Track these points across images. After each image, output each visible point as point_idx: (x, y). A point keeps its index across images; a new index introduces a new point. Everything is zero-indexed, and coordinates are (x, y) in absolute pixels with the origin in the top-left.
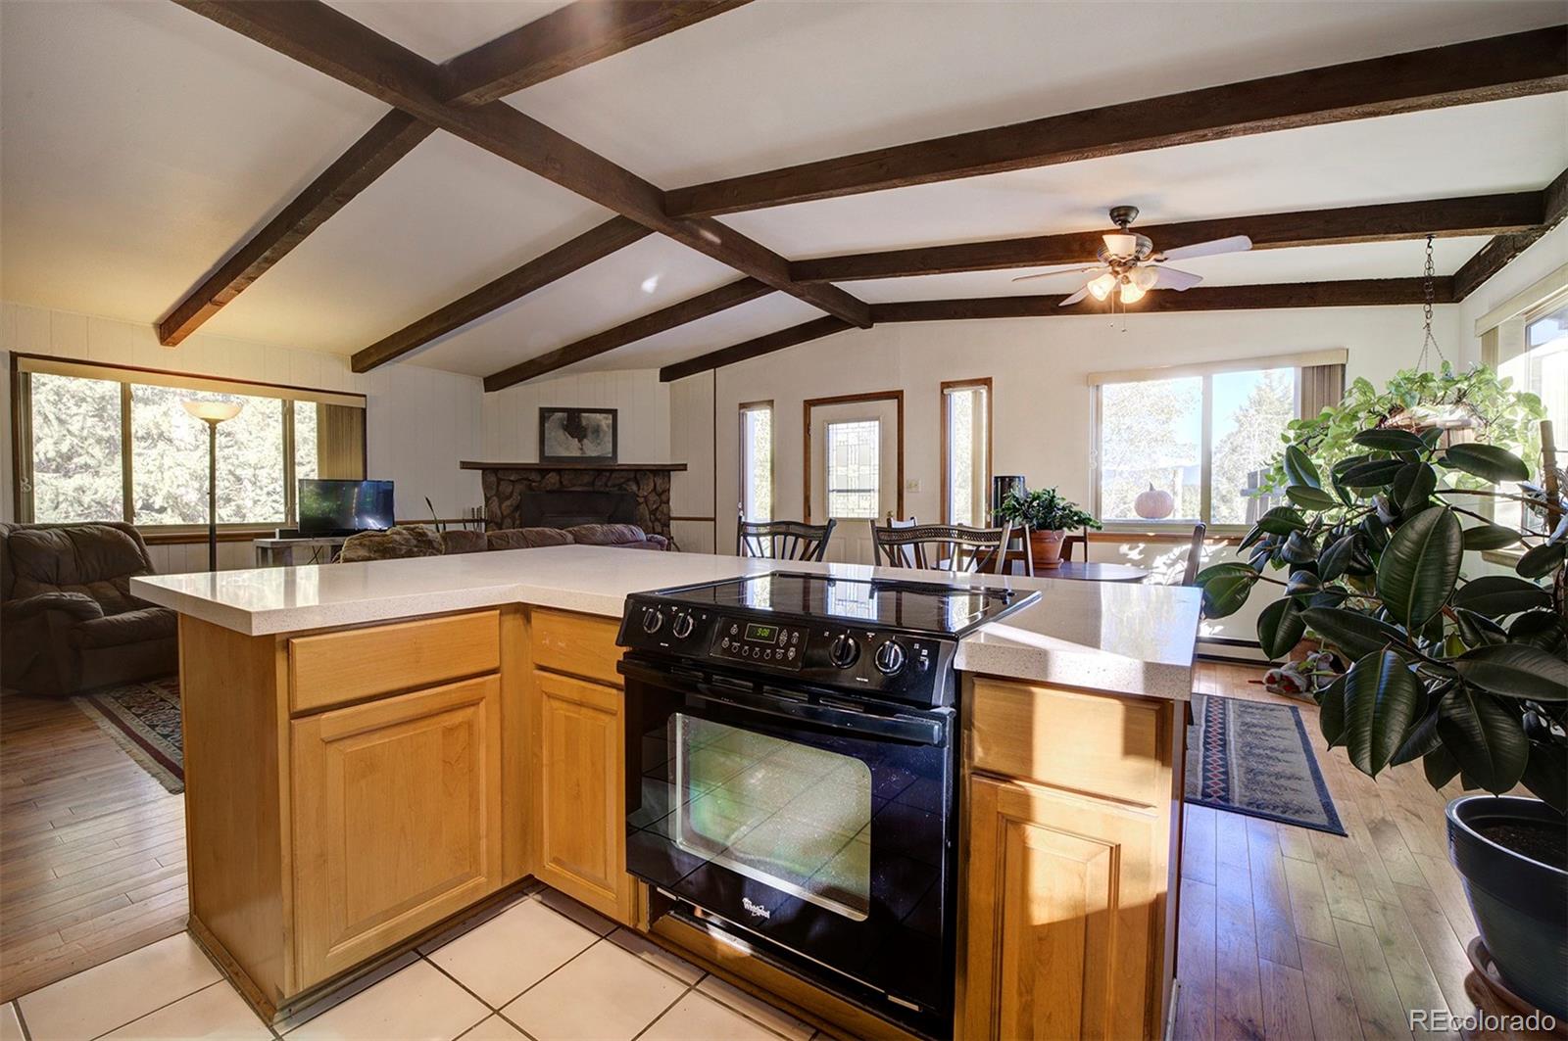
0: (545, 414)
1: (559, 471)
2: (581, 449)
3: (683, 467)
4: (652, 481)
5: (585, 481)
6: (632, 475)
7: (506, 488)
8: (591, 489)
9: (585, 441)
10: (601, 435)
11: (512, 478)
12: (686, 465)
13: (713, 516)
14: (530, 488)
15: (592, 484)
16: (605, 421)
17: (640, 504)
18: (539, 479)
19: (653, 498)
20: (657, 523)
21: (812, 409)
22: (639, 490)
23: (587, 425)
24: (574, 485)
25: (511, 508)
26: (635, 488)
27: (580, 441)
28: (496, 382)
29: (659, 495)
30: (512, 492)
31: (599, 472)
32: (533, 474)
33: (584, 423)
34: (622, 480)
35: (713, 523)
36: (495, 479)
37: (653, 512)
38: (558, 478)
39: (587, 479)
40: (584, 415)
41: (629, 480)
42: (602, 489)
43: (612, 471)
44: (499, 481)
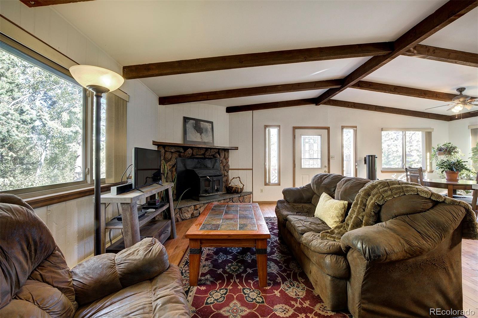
0: (186, 120)
1: (192, 148)
2: (201, 138)
3: (237, 149)
4: (224, 153)
5: (202, 153)
6: (218, 150)
7: (168, 155)
8: (203, 157)
9: (203, 135)
10: (208, 132)
11: (172, 151)
12: (238, 147)
13: (252, 168)
14: (180, 156)
15: (204, 154)
16: (209, 126)
17: (220, 163)
18: (183, 152)
19: (224, 161)
20: (225, 171)
21: (296, 130)
22: (220, 157)
23: (203, 127)
24: (198, 155)
25: (172, 166)
26: (219, 156)
27: (200, 135)
28: (164, 101)
29: (226, 159)
30: (171, 158)
31: (207, 149)
32: (181, 148)
33: (202, 126)
34: (214, 153)
35: (252, 170)
36: (164, 151)
37: (224, 167)
38: (192, 151)
39: (202, 152)
40: (201, 122)
41: (216, 153)
42: (207, 157)
43: (211, 149)
44: (166, 151)
